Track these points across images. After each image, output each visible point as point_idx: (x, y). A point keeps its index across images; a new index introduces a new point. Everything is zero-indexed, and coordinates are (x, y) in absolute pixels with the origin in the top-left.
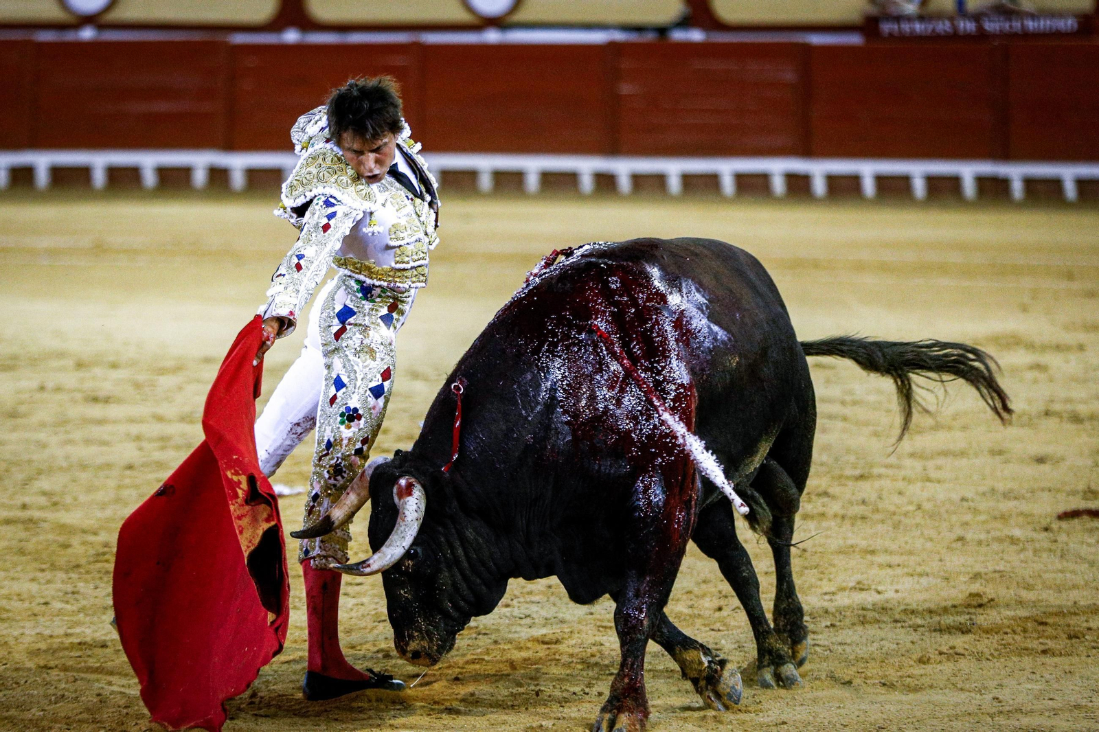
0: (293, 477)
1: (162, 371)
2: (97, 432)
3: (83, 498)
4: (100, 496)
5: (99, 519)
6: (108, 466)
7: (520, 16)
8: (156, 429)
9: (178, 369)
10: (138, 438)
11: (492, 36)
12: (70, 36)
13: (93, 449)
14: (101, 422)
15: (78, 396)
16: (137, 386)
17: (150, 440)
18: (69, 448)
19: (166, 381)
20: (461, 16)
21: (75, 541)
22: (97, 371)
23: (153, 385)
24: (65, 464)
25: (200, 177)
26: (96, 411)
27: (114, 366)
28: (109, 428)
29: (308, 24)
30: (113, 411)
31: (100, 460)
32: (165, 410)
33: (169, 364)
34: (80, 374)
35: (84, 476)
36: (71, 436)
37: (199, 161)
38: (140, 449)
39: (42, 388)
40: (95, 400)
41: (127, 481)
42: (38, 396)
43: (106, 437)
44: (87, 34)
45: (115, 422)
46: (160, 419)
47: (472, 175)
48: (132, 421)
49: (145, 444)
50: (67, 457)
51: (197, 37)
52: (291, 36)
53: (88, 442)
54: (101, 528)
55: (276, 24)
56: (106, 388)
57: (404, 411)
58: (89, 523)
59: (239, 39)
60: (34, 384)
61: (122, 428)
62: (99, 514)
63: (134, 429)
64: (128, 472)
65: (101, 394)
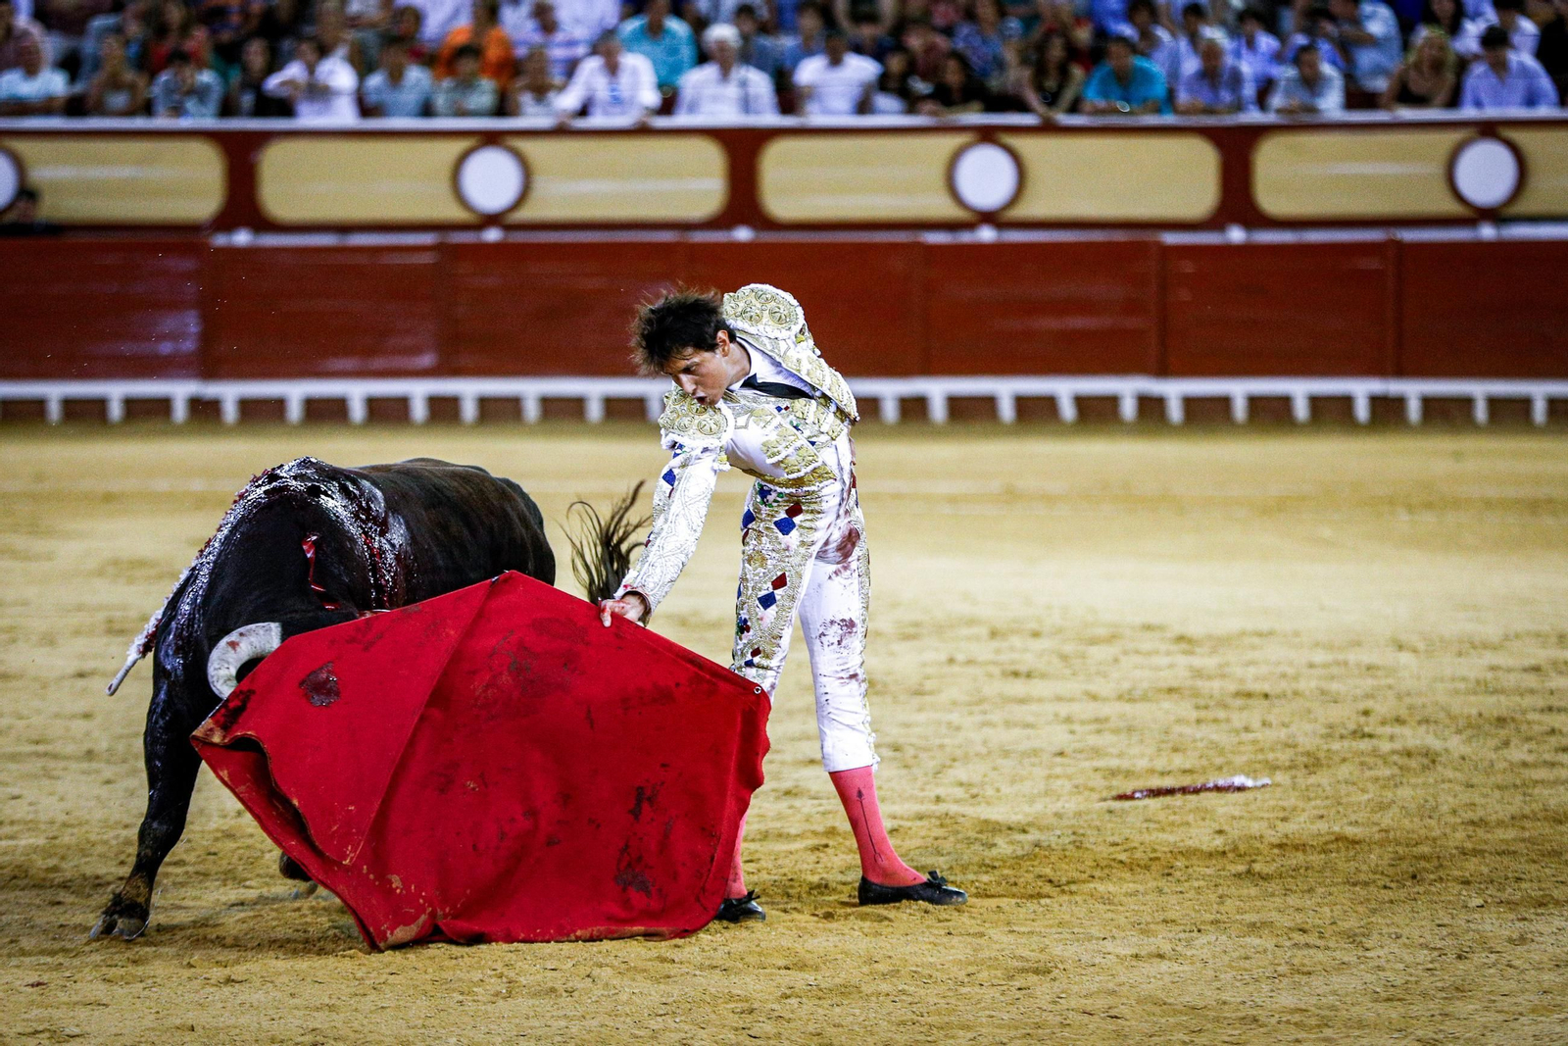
0: (1258, 766)
1: (1093, 641)
2: (1020, 712)
3: (1006, 790)
4: (1026, 787)
5: (1026, 815)
6: (1035, 752)
7: (1523, 207)
8: (1090, 709)
9: (1112, 638)
10: (1068, 720)
11: (1487, 232)
12: (966, 237)
13: (1017, 732)
14: (1023, 701)
15: (996, 670)
16: (1064, 658)
17: (1083, 723)
18: (988, 731)
19: (1098, 653)
20: (1448, 206)
21: (1000, 840)
22: (1016, 641)
23: (1083, 656)
24: (984, 751)
25: (1129, 409)
26: (1018, 688)
27: (1036, 634)
28: (1034, 707)
29: (1256, 219)
30: (1037, 688)
31: (1025, 746)
32: (1099, 686)
33: (1102, 632)
34: (995, 644)
35: (1007, 765)
36: (988, 717)
37: (1127, 389)
38: (1072, 732)
39: (951, 661)
40: (1016, 674)
41: (1058, 770)
42: (947, 669)
43: (1030, 719)
44: (987, 234)
45: (1040, 700)
46: (1094, 697)
47: (1467, 402)
48: (1059, 699)
49: (1077, 727)
50: (985, 742)
51: (1119, 236)
52: (1236, 235)
53: (1008, 724)
54: (1030, 824)
55: (1217, 221)
56: (1027, 661)
57: (1390, 687)
58: (1016, 818)
59: (1171, 238)
60: (943, 657)
61: (1050, 708)
62: (1027, 809)
63: (1064, 710)
64: (1059, 760)
65: (1023, 668)
